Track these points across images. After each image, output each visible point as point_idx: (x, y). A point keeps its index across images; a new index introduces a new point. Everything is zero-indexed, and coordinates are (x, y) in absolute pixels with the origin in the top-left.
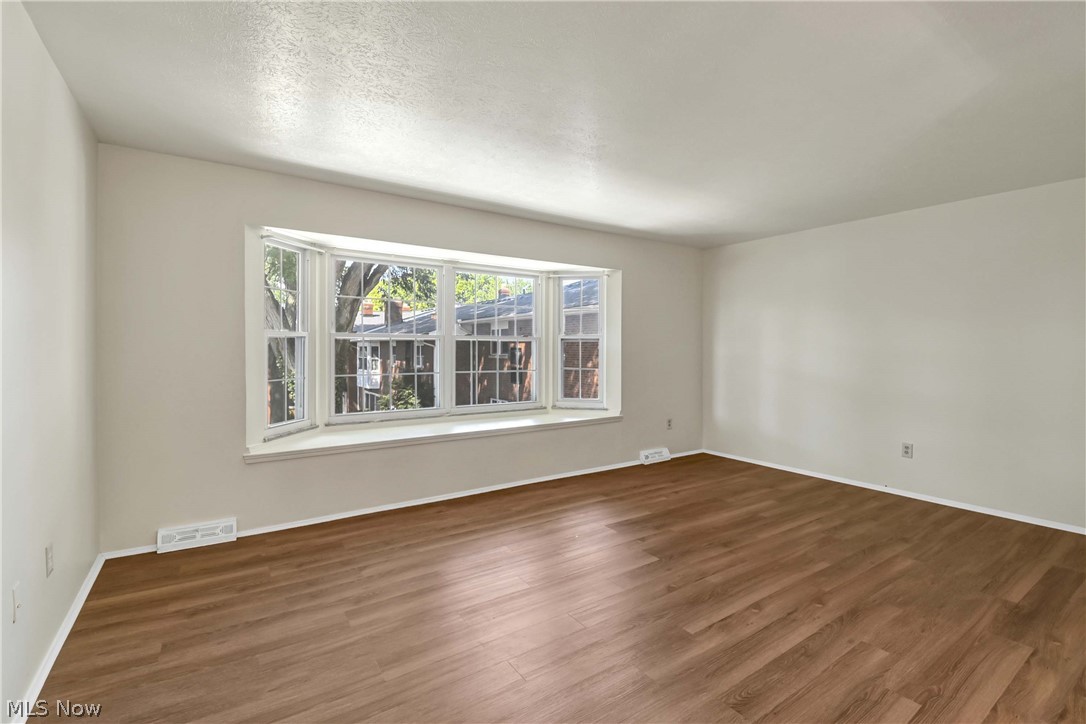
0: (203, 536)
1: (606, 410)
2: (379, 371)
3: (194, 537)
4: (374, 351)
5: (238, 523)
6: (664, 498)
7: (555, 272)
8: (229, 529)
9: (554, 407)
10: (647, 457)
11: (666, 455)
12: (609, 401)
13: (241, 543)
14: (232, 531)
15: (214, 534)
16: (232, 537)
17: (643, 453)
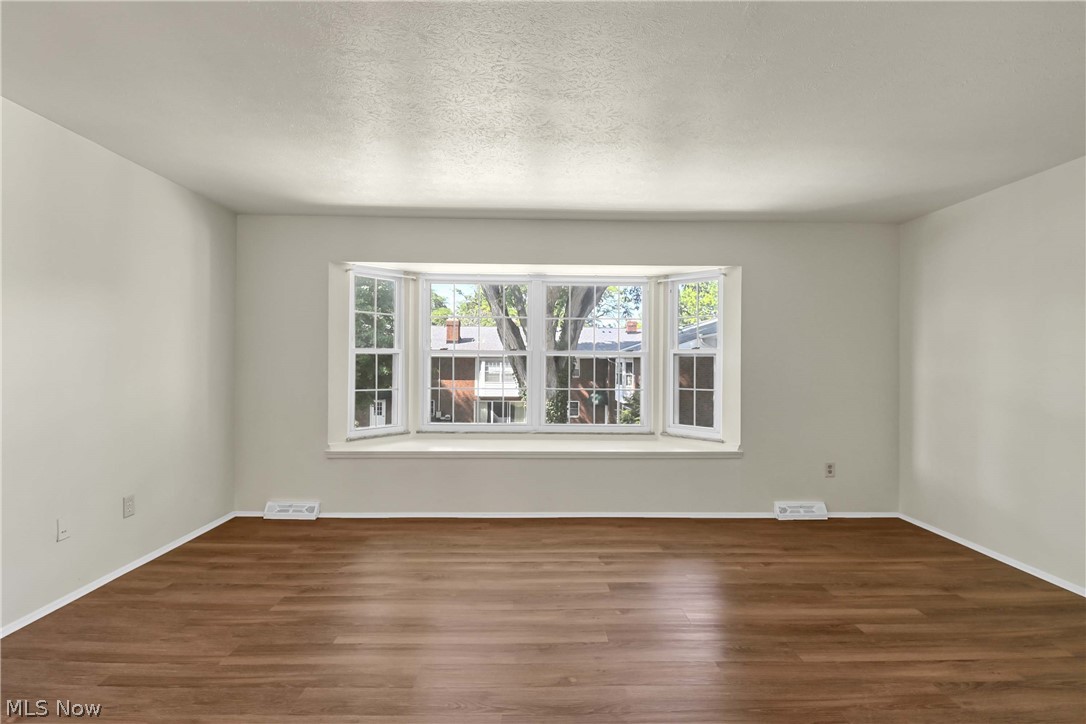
0: (294, 511)
1: (723, 442)
2: (632, 386)
3: (288, 511)
4: (629, 366)
5: (320, 506)
6: (739, 568)
7: (666, 276)
8: (311, 510)
9: (665, 433)
10: (784, 510)
11: (819, 511)
12: (725, 432)
13: (320, 522)
14: (312, 511)
15: (301, 511)
16: (312, 517)
17: (778, 504)
